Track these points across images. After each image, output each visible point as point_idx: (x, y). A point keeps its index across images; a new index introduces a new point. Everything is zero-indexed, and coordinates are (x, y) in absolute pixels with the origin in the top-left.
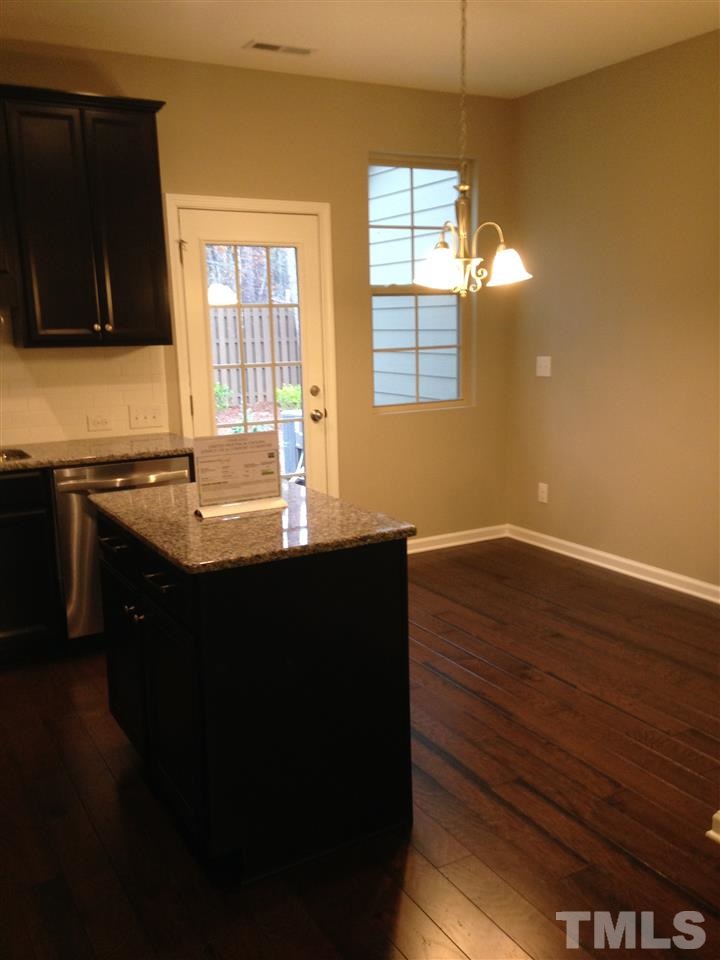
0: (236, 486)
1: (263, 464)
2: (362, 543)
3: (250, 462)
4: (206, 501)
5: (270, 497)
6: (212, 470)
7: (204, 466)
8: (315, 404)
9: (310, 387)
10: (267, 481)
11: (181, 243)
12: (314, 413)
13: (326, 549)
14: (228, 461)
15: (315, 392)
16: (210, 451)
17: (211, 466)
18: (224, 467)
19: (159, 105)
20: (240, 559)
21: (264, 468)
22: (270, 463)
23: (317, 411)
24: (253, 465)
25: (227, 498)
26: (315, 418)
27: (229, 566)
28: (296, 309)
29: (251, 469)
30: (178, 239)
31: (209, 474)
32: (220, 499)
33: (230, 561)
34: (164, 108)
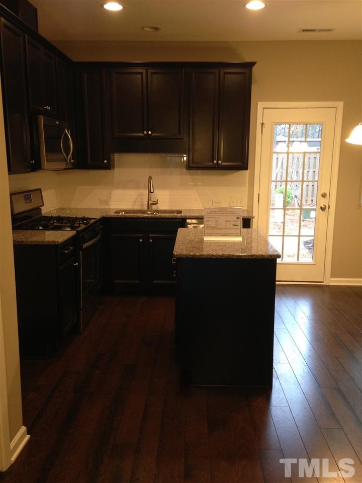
0: (221, 229)
1: (234, 221)
2: (251, 257)
3: (228, 220)
4: (207, 234)
5: (236, 236)
6: (211, 221)
7: (207, 219)
8: (323, 202)
9: (322, 193)
10: (235, 229)
11: (263, 124)
12: (322, 206)
13: (233, 257)
14: (218, 218)
15: (324, 195)
16: (211, 213)
17: (211, 219)
18: (216, 221)
19: (253, 64)
20: (194, 255)
21: (234, 223)
22: (237, 221)
23: (324, 205)
24: (229, 221)
25: (216, 234)
26: (323, 209)
27: (190, 257)
28: (319, 154)
29: (228, 223)
30: (261, 122)
31: (209, 223)
32: (213, 234)
33: (190, 255)
34: (256, 65)
